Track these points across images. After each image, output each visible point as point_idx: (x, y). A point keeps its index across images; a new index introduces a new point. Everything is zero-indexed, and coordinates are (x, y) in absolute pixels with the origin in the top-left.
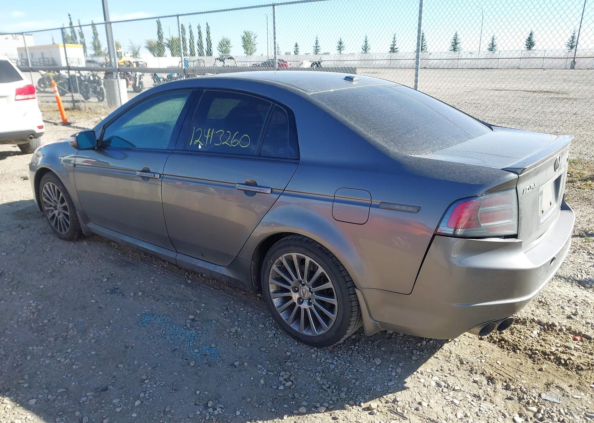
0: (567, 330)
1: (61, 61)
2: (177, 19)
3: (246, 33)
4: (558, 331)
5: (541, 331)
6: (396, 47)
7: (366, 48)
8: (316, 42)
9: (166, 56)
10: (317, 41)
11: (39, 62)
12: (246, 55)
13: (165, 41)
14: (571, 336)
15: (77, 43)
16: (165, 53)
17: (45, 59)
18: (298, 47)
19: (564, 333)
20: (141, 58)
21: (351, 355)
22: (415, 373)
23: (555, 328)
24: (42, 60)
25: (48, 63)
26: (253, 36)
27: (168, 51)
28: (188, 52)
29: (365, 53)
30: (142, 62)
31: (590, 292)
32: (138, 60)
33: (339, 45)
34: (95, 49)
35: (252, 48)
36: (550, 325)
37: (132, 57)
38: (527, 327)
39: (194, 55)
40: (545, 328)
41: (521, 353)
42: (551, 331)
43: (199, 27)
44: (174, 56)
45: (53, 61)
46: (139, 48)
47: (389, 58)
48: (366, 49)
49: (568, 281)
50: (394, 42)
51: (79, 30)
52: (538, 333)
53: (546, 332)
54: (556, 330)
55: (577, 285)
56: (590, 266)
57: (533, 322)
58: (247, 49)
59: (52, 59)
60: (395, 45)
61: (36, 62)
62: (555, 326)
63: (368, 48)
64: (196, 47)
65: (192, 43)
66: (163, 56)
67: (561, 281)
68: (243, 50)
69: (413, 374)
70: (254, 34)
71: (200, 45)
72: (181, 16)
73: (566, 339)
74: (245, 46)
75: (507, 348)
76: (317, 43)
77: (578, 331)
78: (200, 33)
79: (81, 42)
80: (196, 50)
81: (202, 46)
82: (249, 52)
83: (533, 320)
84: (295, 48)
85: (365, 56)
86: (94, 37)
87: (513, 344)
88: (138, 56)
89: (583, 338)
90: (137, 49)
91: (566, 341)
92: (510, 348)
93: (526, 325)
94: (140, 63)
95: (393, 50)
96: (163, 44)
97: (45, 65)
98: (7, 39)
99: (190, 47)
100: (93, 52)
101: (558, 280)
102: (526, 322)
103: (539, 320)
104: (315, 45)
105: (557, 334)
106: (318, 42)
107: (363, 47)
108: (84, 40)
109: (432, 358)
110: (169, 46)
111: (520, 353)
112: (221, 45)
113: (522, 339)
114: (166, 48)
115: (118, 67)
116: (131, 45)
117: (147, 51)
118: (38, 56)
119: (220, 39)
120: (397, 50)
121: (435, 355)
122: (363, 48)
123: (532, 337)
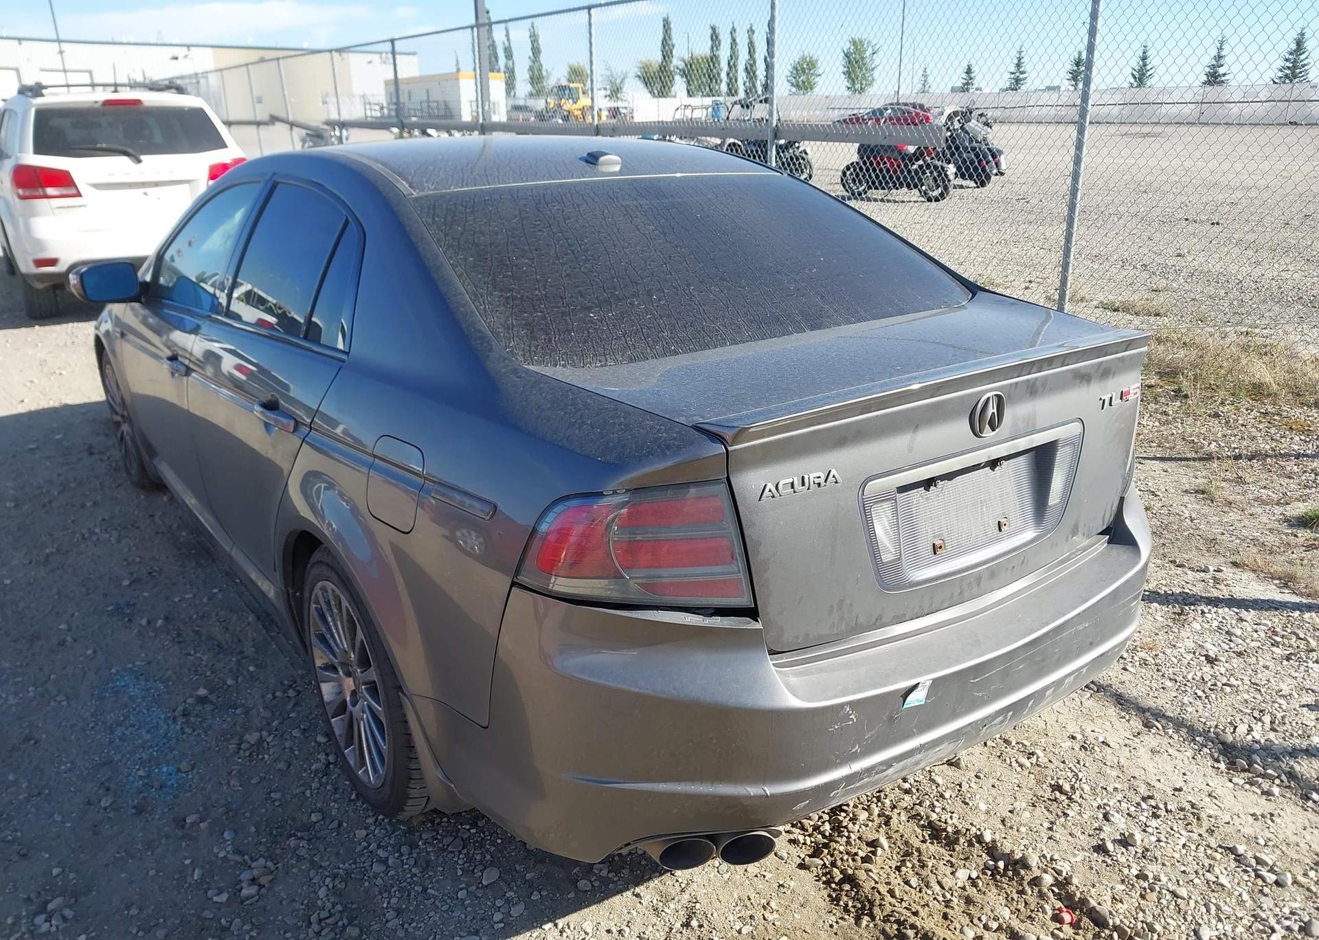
0: (1057, 883)
1: (460, 109)
2: (587, 16)
3: (854, 43)
4: (1025, 883)
5: (984, 874)
6: (1221, 71)
7: (1144, 74)
8: (1016, 62)
9: (675, 97)
10: (1020, 59)
11: (421, 110)
12: (847, 93)
13: (676, 62)
14: (1054, 903)
15: (499, 71)
16: (673, 89)
17: (431, 104)
18: (972, 75)
19: (1040, 891)
20: (625, 101)
21: (445, 847)
22: (550, 925)
23: (1022, 872)
24: (425, 105)
25: (436, 111)
26: (870, 49)
27: (680, 84)
28: (724, 87)
29: (1139, 86)
30: (626, 108)
31: (1236, 784)
32: (620, 104)
33: (1075, 68)
34: (532, 84)
35: (864, 77)
36: (1016, 862)
37: (608, 98)
38: (951, 856)
39: (736, 92)
40: (996, 867)
41: (871, 925)
42: (1011, 879)
43: (751, 31)
44: (691, 96)
45: (447, 107)
46: (623, 79)
47: (1199, 98)
48: (1141, 77)
49: (1194, 740)
50: (1219, 57)
51: (504, 44)
52: (970, 878)
53: (996, 880)
54: (1023, 878)
55: (1212, 756)
56: (1303, 706)
57: (977, 845)
58: (853, 80)
59: (445, 102)
60: (1222, 66)
61: (415, 110)
62: (1027, 867)
63: (1149, 73)
64: (742, 76)
65: (732, 66)
66: (668, 96)
67: (1175, 736)
68: (844, 82)
69: (541, 927)
70: (873, 43)
71: (750, 71)
72: (596, 9)
73: (1032, 911)
74: (849, 74)
75: (847, 905)
76: (1018, 65)
77: (1078, 895)
78: (751, 45)
79: (506, 67)
80: (740, 82)
81: (754, 73)
82: (858, 86)
83: (980, 839)
84: (964, 76)
85: (1140, 94)
86: (533, 58)
87: (867, 897)
88: (619, 95)
89: (1085, 919)
90: (618, 81)
91: (1030, 917)
92: (854, 907)
93: (954, 850)
94: (623, 111)
95: (1214, 78)
96: (672, 69)
97: (430, 117)
98: (370, 62)
99: (728, 75)
100: (529, 88)
101: (1166, 733)
102: (956, 841)
103: (994, 841)
104: (1013, 69)
105: (1018, 892)
106: (1022, 61)
107: (1135, 73)
108: (513, 64)
109: (629, 894)
110: (684, 74)
111: (867, 926)
112: (797, 70)
113: (911, 887)
114: (677, 78)
115: (481, 121)
116: (608, 73)
117: (640, 85)
118: (419, 96)
119: (796, 57)
120: (1223, 78)
121: (637, 890)
122: (1133, 75)
123: (943, 888)
